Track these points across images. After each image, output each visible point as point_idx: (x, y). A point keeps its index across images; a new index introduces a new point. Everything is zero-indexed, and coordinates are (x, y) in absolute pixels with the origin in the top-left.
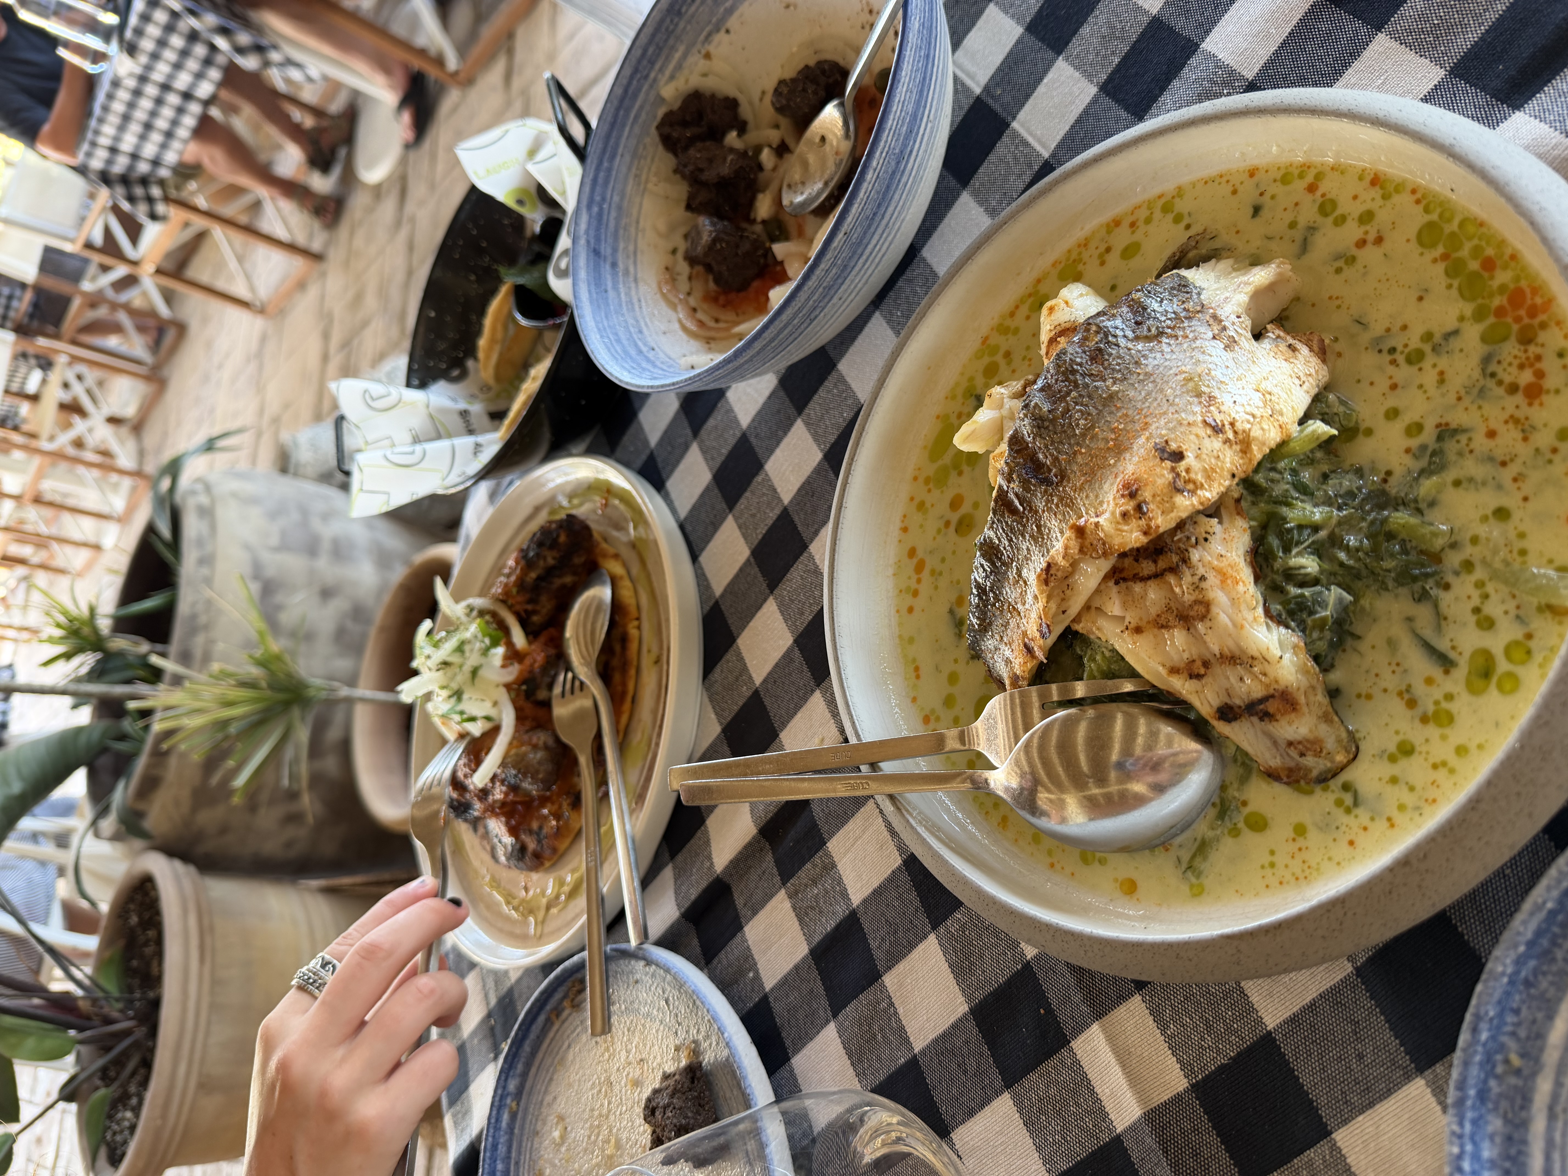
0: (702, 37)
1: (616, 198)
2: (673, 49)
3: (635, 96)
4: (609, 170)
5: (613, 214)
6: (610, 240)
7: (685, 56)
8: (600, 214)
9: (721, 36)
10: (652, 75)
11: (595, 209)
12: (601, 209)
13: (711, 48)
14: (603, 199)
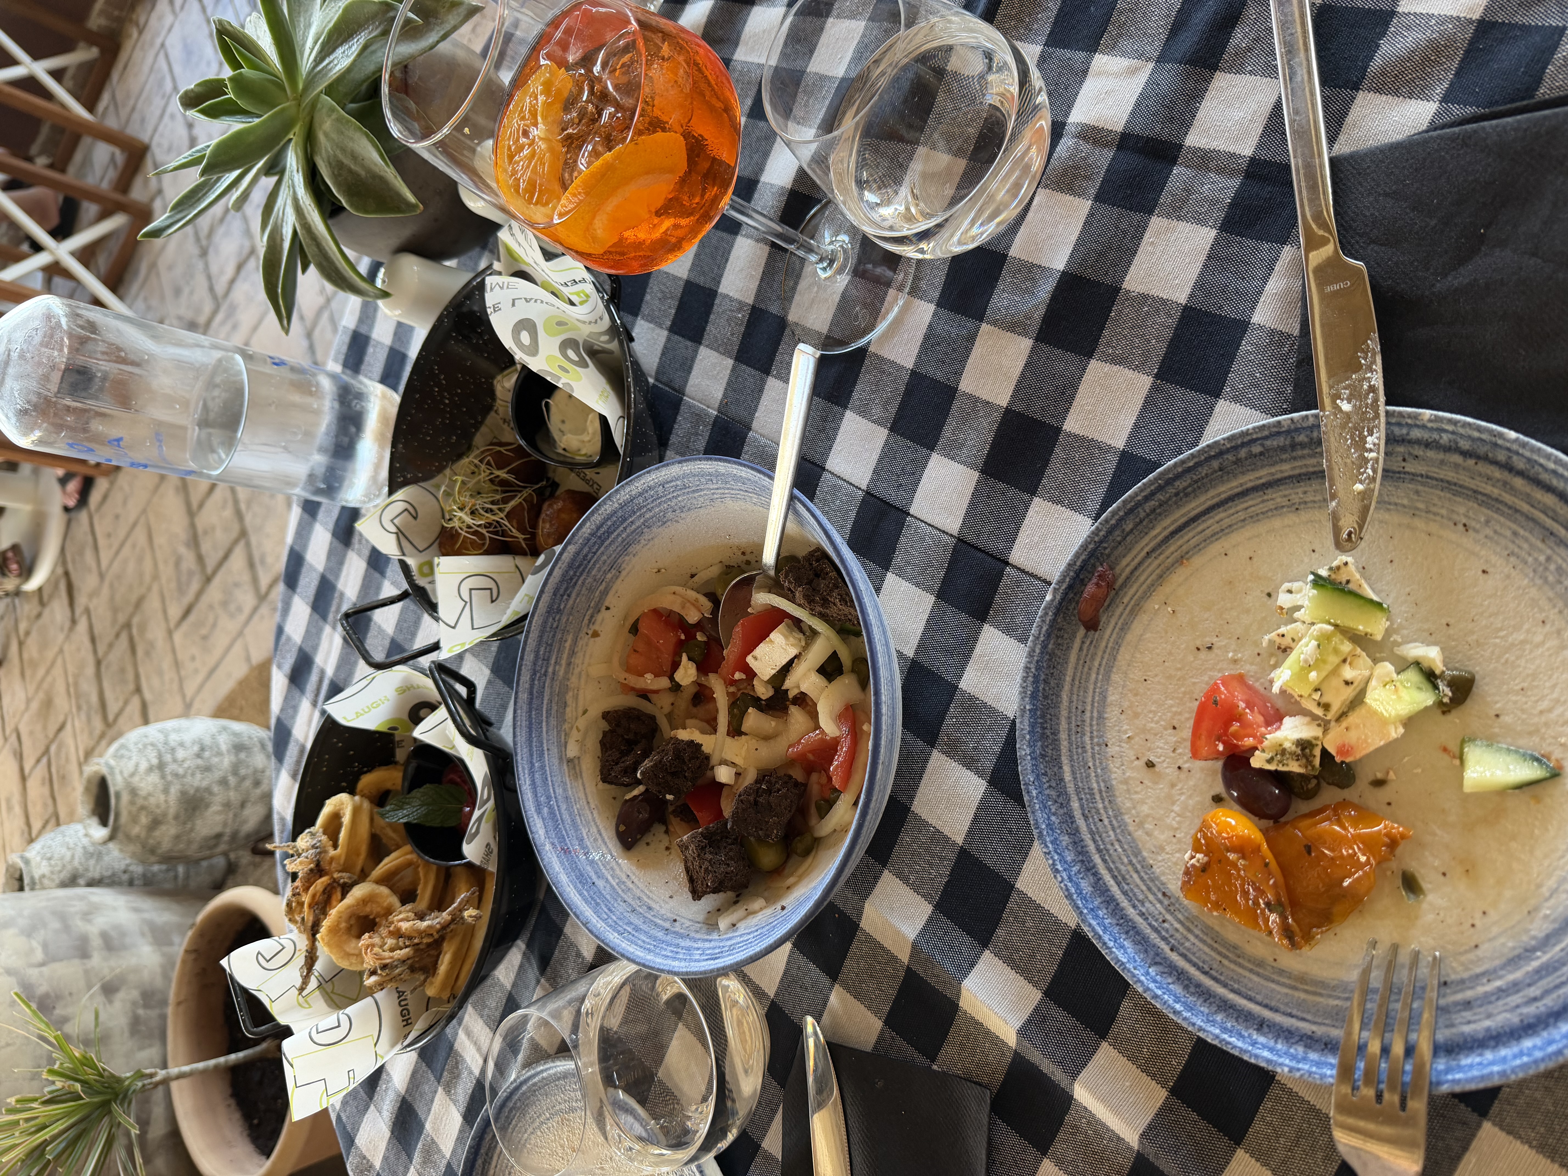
0: (586, 621)
1: (560, 791)
2: (562, 641)
3: (541, 693)
4: (543, 767)
5: (563, 807)
6: (572, 832)
7: (575, 642)
8: (552, 813)
9: (604, 613)
10: (550, 670)
11: (545, 810)
12: (551, 808)
13: (596, 627)
14: (549, 798)
